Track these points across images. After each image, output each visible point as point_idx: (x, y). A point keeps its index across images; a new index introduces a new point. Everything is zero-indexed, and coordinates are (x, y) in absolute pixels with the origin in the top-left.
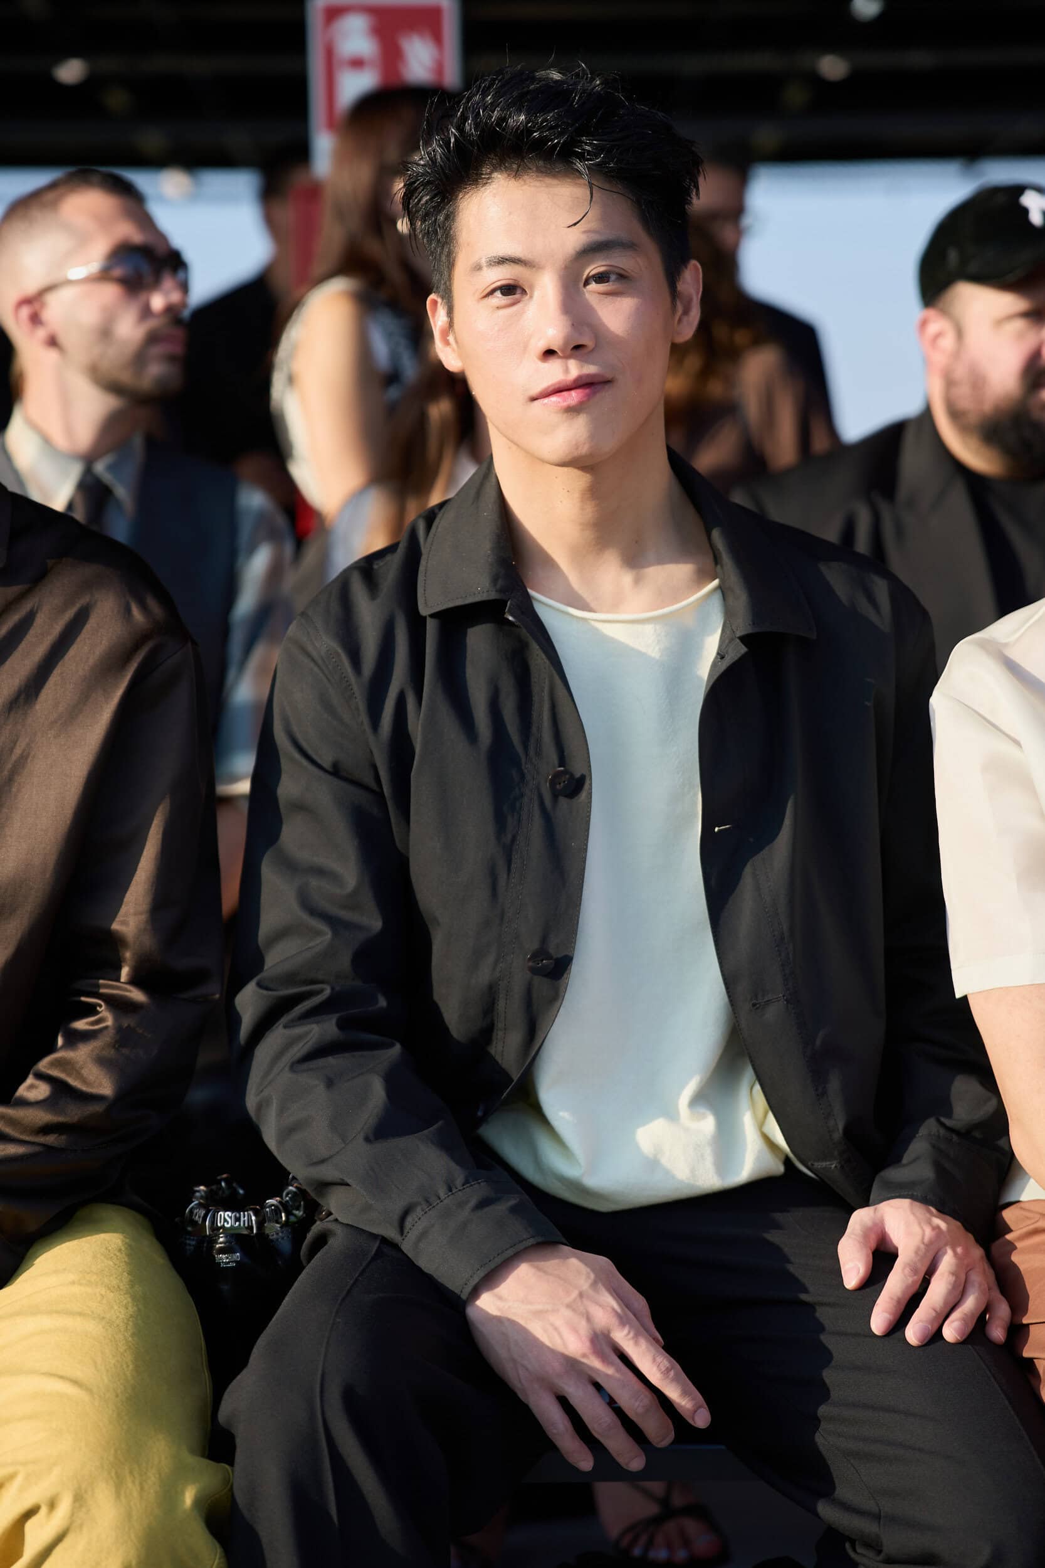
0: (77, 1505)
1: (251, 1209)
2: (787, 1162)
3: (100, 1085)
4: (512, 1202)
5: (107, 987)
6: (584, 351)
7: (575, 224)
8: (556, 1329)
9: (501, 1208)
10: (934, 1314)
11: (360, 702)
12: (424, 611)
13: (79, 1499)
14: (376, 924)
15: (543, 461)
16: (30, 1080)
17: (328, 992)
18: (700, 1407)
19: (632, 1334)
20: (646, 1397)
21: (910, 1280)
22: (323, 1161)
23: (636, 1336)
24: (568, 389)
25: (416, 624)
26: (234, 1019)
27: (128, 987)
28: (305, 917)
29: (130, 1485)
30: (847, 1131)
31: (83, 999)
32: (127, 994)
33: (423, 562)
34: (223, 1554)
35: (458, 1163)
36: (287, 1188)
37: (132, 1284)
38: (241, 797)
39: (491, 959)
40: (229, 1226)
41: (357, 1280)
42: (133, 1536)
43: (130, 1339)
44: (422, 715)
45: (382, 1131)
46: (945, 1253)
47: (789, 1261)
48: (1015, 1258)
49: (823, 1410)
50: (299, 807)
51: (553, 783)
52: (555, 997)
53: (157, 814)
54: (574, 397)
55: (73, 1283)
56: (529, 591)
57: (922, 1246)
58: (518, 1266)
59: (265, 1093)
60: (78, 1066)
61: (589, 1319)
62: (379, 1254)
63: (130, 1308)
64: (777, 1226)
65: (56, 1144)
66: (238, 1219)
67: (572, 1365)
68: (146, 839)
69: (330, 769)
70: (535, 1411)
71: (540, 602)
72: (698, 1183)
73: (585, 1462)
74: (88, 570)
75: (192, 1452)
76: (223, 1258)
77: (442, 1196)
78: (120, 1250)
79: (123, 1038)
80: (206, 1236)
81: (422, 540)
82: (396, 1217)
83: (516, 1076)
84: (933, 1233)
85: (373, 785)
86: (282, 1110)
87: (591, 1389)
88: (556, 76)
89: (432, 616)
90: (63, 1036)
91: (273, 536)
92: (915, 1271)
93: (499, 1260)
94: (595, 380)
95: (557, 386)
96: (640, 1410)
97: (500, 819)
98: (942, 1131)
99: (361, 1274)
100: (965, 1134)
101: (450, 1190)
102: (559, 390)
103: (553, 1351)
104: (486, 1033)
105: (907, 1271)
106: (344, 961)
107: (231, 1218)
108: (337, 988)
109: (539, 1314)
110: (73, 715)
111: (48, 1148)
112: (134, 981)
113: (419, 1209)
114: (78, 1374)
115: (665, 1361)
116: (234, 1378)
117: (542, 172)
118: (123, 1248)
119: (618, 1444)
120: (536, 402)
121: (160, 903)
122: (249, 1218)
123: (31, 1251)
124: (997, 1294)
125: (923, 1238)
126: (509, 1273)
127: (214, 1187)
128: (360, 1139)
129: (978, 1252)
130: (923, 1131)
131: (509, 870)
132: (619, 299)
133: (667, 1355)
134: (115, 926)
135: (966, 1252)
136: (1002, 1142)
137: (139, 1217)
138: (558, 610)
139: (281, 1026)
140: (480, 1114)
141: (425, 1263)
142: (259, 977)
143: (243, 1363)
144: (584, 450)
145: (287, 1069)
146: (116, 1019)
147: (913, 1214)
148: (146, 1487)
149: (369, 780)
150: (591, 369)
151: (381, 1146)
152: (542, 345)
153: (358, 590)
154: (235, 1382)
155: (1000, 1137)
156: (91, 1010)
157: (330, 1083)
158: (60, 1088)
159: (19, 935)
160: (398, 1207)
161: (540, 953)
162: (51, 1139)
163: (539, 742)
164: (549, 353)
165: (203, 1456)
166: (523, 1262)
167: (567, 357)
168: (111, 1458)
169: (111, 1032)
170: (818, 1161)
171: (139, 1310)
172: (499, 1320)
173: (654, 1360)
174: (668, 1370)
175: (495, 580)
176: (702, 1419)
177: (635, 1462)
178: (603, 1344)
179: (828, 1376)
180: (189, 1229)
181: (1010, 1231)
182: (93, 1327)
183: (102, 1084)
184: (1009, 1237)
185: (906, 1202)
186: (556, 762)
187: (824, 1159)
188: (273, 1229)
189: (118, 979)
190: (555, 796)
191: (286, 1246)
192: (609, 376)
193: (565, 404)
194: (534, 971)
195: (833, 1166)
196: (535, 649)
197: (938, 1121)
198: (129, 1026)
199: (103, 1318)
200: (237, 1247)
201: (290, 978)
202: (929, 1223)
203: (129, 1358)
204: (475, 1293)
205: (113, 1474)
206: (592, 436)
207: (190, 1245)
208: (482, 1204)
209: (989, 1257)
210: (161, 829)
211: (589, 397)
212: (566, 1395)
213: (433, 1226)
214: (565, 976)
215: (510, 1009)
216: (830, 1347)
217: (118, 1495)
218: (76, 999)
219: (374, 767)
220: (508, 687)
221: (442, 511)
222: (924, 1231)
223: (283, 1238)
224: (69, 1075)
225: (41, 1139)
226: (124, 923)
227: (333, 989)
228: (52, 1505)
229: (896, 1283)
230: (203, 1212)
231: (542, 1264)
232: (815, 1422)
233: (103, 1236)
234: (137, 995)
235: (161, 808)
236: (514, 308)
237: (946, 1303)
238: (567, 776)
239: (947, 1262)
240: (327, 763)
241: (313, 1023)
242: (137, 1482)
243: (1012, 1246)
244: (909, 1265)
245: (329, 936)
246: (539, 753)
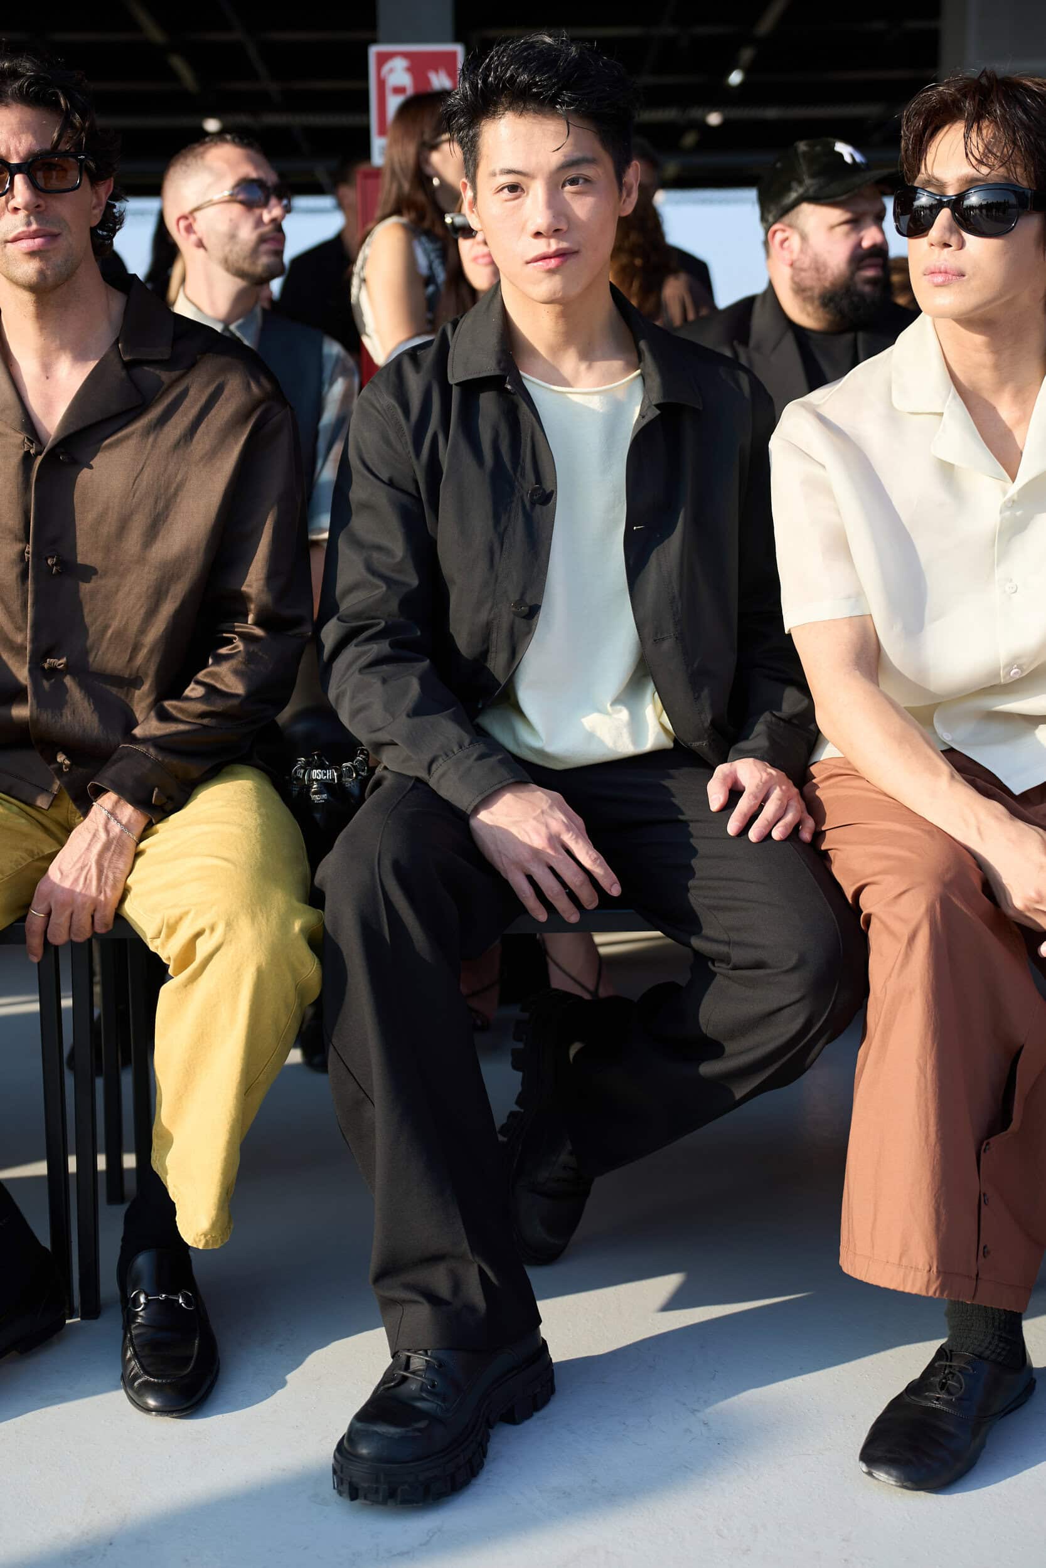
0: (228, 928)
1: (333, 768)
2: (675, 741)
3: (236, 688)
4: (500, 757)
5: (240, 627)
6: (561, 232)
7: (558, 149)
8: (527, 832)
9: (494, 759)
10: (767, 823)
11: (408, 438)
12: (451, 381)
13: (229, 925)
14: (415, 582)
15: (533, 299)
16: (192, 685)
17: (383, 624)
18: (614, 883)
19: (574, 837)
20: (582, 876)
21: (753, 803)
22: (379, 730)
23: (577, 838)
24: (550, 257)
25: (446, 389)
26: (320, 646)
27: (254, 627)
28: (370, 577)
29: (260, 918)
30: (713, 723)
31: (224, 635)
32: (252, 631)
33: (451, 351)
34: (319, 963)
35: (466, 732)
36: (355, 758)
37: (259, 808)
38: (324, 540)
39: (488, 606)
40: (320, 778)
41: (400, 801)
42: (263, 948)
43: (258, 837)
44: (448, 447)
45: (417, 711)
46: (775, 789)
47: (673, 796)
48: (818, 793)
49: (691, 883)
50: (366, 506)
51: (532, 495)
52: (529, 632)
53: (269, 516)
54: (553, 263)
55: (222, 806)
56: (520, 372)
57: (761, 784)
58: (504, 795)
59: (343, 687)
60: (221, 676)
61: (547, 826)
62: (413, 787)
63: (258, 820)
64: (671, 777)
65: (209, 724)
66: (325, 774)
67: (536, 853)
68: (262, 533)
69: (386, 481)
70: (511, 882)
71: (525, 378)
72: (620, 750)
73: (542, 916)
74: (223, 360)
75: (299, 901)
76: (316, 798)
77: (455, 750)
78: (251, 789)
79: (250, 658)
80: (305, 785)
81: (450, 337)
82: (426, 764)
83: (503, 682)
84: (768, 777)
85: (414, 493)
86: (353, 698)
87: (547, 870)
88: (548, 40)
89: (457, 384)
90: (212, 658)
91: (346, 373)
92: (756, 797)
93: (491, 791)
94: (567, 252)
95: (543, 255)
96: (578, 883)
97: (497, 517)
98: (773, 719)
99: (404, 797)
100: (788, 721)
101: (461, 748)
102: (544, 258)
103: (524, 844)
104: (485, 654)
105: (751, 797)
106: (394, 605)
107: (321, 773)
108: (390, 622)
109: (515, 823)
110: (212, 454)
111: (204, 726)
112: (257, 623)
113: (441, 760)
114: (226, 855)
115: (594, 854)
116: (324, 857)
117: (537, 113)
118: (253, 789)
119: (562, 904)
120: (530, 265)
121: (272, 575)
122: (331, 774)
123: (195, 791)
124: (806, 814)
125: (761, 779)
126: (499, 800)
127: (311, 759)
128: (404, 717)
129: (795, 790)
130: (762, 719)
131: (501, 551)
132: (584, 197)
133: (595, 850)
134: (244, 589)
135: (788, 789)
136: (812, 727)
137: (263, 774)
138: (538, 384)
139: (353, 646)
140: (480, 706)
141: (444, 793)
142: (338, 615)
143: (329, 847)
144: (559, 295)
145: (357, 672)
146: (246, 646)
147: (756, 766)
148: (270, 919)
149: (411, 489)
150: (564, 245)
151: (417, 720)
152: (533, 228)
153: (408, 367)
154: (324, 860)
155: (811, 723)
156: (230, 641)
157: (384, 681)
158: (211, 691)
159: (183, 594)
160: (427, 758)
161: (520, 602)
162: (205, 721)
163: (523, 468)
164: (538, 234)
165: (306, 903)
166: (509, 792)
167: (549, 237)
168: (249, 902)
169: (243, 654)
170: (694, 741)
171: (264, 822)
172: (491, 827)
173: (587, 853)
174: (596, 859)
175: (499, 362)
176: (615, 890)
177: (573, 917)
178: (555, 840)
179: (694, 862)
180: (295, 782)
181: (814, 778)
182: (237, 831)
183: (238, 687)
184: (814, 781)
185: (751, 760)
186: (534, 482)
187: (698, 740)
188: (348, 782)
189: (246, 622)
190: (533, 504)
191: (356, 790)
192: (576, 249)
193: (548, 267)
194: (516, 614)
195: (704, 744)
196: (524, 407)
197: (771, 713)
198: (253, 651)
199: (241, 825)
200: (325, 791)
201: (358, 616)
202: (766, 771)
203: (258, 847)
204: (476, 810)
205: (250, 911)
206: (564, 288)
207: (295, 790)
208: (481, 757)
209: (802, 795)
210: (272, 526)
211: (562, 263)
212: (532, 874)
213: (449, 769)
214: (536, 618)
215: (499, 640)
216: (697, 847)
217: (253, 923)
218: (220, 635)
219: (416, 482)
220: (504, 431)
221: (463, 318)
222: (762, 776)
223: (353, 786)
224: (216, 681)
225: (199, 721)
226: (250, 586)
227: (386, 623)
228: (212, 929)
229: (744, 805)
230: (302, 771)
231: (518, 794)
232: (687, 890)
233: (240, 781)
234: (258, 632)
235: (271, 513)
236: (516, 202)
237: (774, 816)
238: (541, 491)
239: (776, 794)
240: (385, 477)
241: (373, 644)
242: (265, 915)
243: (816, 786)
244: (752, 793)
245: (384, 589)
246: (523, 475)
